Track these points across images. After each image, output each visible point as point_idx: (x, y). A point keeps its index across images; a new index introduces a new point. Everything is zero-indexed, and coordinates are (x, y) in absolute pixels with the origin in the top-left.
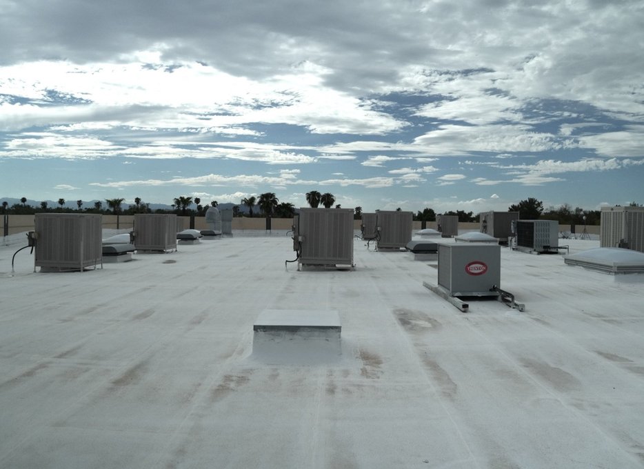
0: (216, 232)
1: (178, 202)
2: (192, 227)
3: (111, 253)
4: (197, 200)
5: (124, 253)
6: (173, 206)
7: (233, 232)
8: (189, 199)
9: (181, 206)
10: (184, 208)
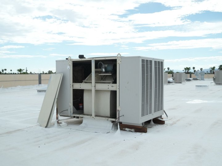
0: (198, 79)
1: (185, 69)
2: (191, 77)
3: (169, 82)
4: (194, 68)
5: (172, 82)
6: (183, 70)
7: (204, 79)
8: (189, 68)
9: (187, 70)
10: (188, 71)
